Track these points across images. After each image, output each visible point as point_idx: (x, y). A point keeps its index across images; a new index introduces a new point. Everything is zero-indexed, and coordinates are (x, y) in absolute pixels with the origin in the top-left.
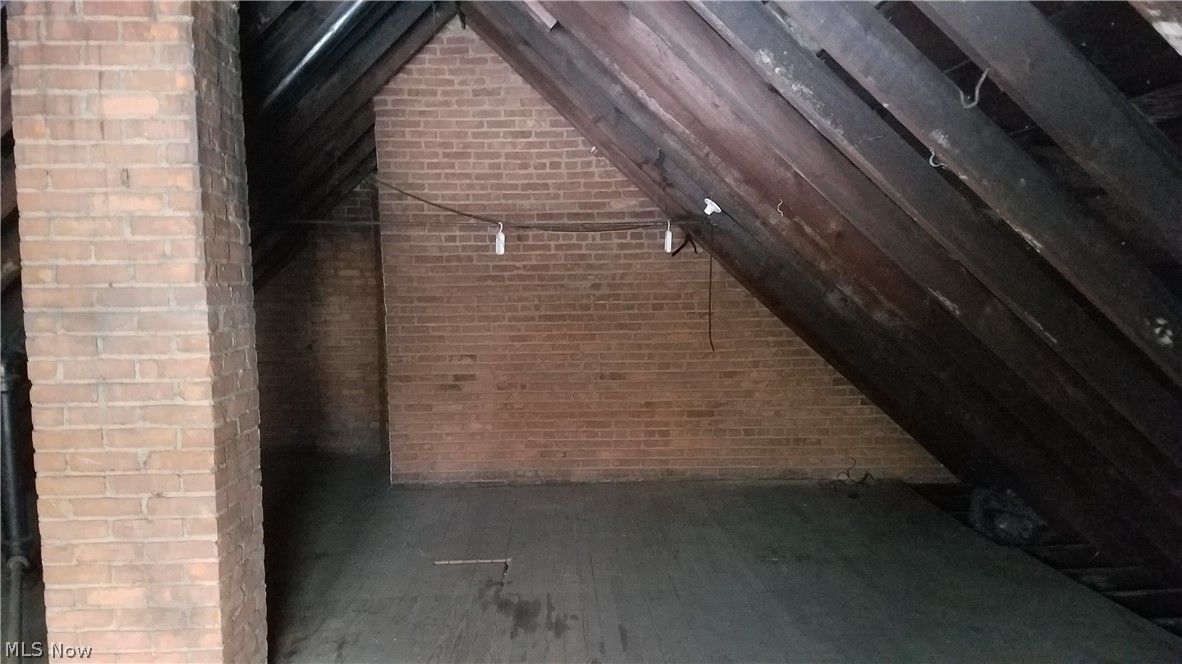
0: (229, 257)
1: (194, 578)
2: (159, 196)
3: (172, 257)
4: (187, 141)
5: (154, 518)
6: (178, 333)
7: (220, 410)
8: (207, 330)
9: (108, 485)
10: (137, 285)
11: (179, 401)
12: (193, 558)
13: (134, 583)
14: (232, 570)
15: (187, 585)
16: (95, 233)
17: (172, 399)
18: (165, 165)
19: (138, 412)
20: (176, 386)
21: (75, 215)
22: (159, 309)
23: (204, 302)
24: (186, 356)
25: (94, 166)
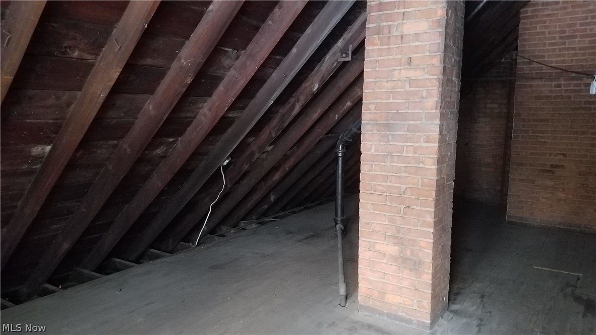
0: (451, 98)
1: (421, 247)
2: (423, 69)
3: (426, 98)
4: (439, 42)
5: (406, 217)
6: (425, 134)
7: (439, 171)
8: (438, 133)
9: (388, 199)
10: (409, 111)
11: (421, 165)
12: (421, 238)
13: (395, 244)
14: (438, 247)
15: (418, 250)
16: (394, 88)
17: (419, 164)
18: (428, 54)
19: (403, 168)
20: (421, 158)
21: (386, 80)
22: (417, 122)
23: (439, 119)
24: (427, 145)
25: (396, 57)
